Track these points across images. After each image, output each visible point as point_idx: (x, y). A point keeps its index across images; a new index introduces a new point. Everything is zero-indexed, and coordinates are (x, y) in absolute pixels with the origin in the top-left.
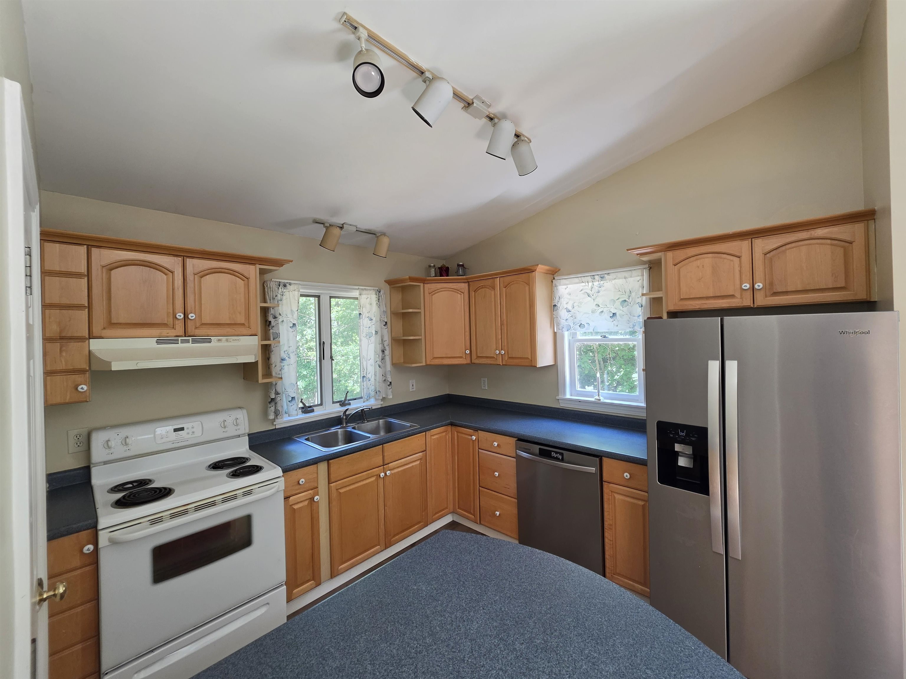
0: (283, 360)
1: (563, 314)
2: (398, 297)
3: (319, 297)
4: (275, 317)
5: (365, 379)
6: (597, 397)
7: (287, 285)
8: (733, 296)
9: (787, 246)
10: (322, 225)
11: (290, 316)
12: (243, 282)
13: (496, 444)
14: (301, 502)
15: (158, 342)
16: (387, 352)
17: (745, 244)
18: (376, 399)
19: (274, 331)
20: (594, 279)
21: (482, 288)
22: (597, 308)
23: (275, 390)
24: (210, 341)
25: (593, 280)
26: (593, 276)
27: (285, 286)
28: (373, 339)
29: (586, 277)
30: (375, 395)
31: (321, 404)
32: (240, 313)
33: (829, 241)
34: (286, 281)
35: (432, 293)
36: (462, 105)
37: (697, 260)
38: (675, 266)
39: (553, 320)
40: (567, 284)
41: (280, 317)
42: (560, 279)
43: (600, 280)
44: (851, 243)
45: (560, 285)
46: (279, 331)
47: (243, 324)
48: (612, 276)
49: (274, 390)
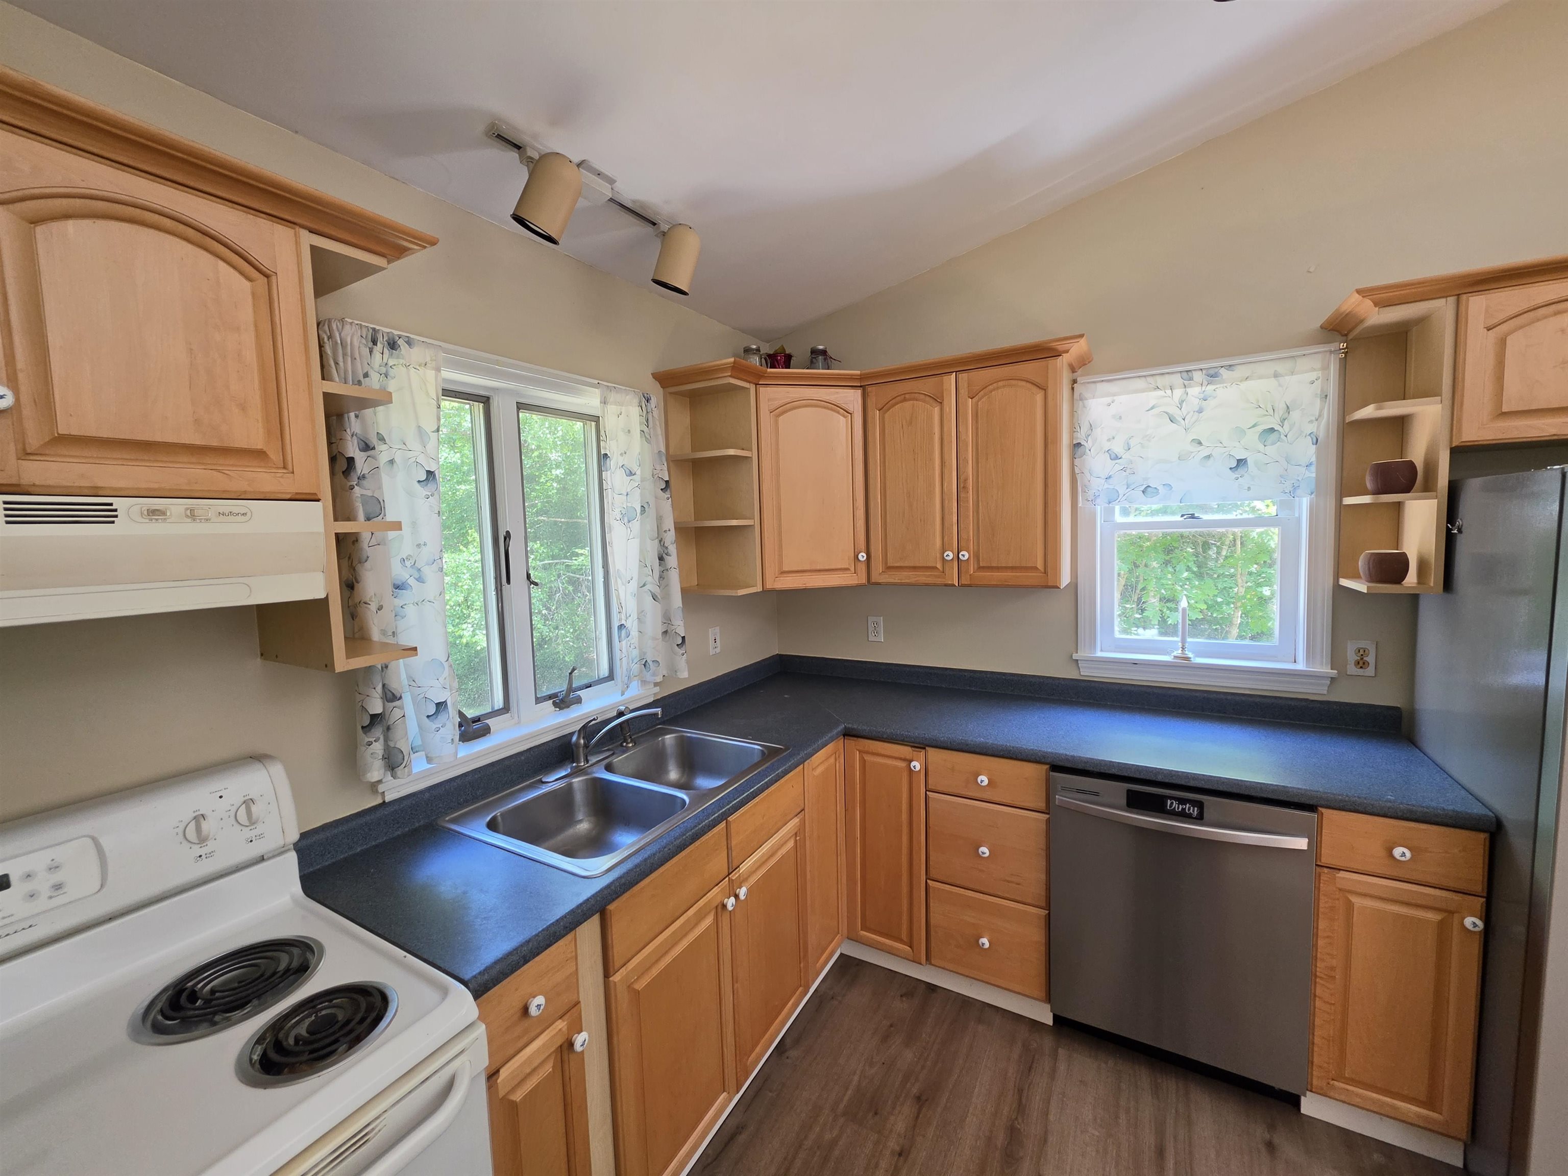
0: (399, 587)
1: (1097, 464)
2: (682, 420)
3: (486, 401)
4: (367, 447)
5: (623, 632)
6: (1178, 653)
7: (401, 342)
10: (514, 155)
11: (414, 444)
12: (247, 284)
13: (984, 780)
14: (534, 1070)
16: (672, 561)
18: (644, 682)
19: (369, 493)
20: (1191, 379)
21: (905, 400)
22: (1194, 448)
23: (384, 685)
24: (108, 515)
25: (1186, 382)
26: (1187, 371)
27: (393, 345)
28: (636, 525)
29: (1167, 376)
30: (641, 671)
31: (506, 709)
32: (243, 408)
34: (397, 331)
35: (780, 411)
38: (1488, 330)
39: (1074, 478)
40: (1114, 395)
41: (383, 447)
42: (1088, 383)
43: (1205, 383)
45: (1094, 397)
46: (383, 497)
47: (259, 455)
48: (1240, 372)
49: (379, 688)
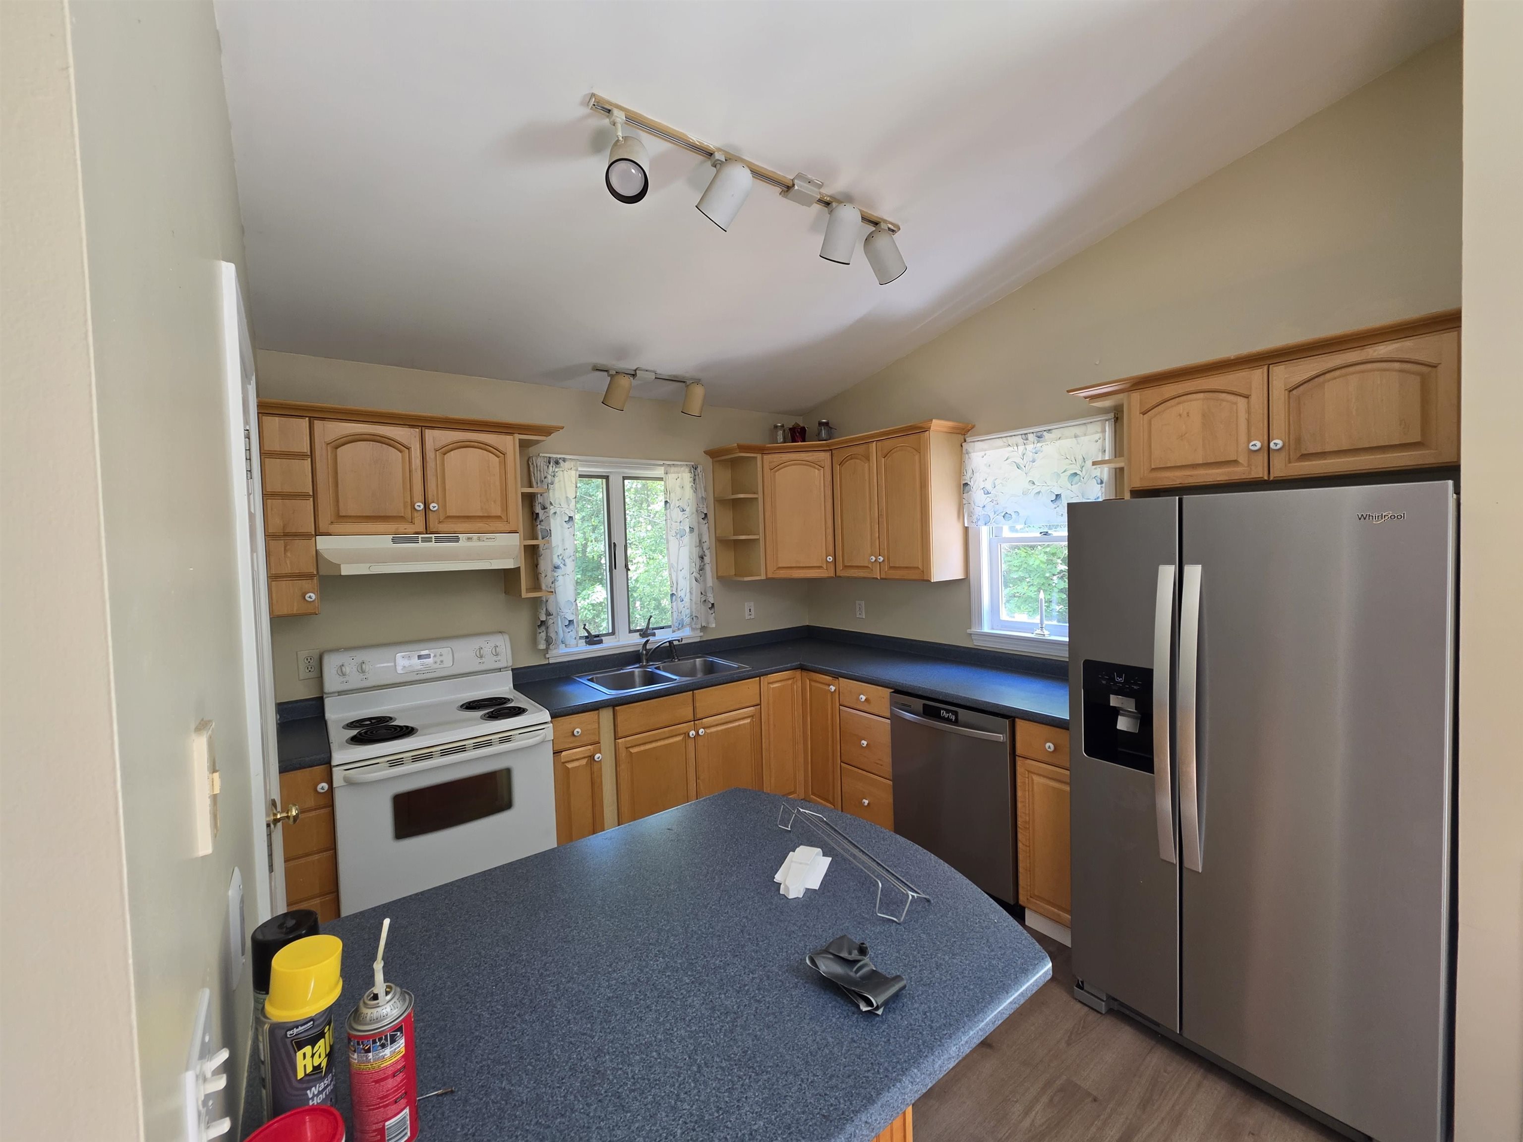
0: (557, 567)
1: (977, 496)
2: (726, 475)
3: (607, 478)
4: (544, 508)
5: (674, 597)
6: (1039, 631)
7: (560, 461)
8: (1235, 462)
9: (1328, 376)
10: (606, 373)
11: (564, 505)
12: (497, 459)
13: (863, 698)
14: (577, 760)
15: (394, 541)
16: (707, 559)
17: (1257, 376)
18: (693, 629)
19: (544, 528)
20: (1027, 439)
21: (851, 459)
22: (1031, 487)
23: (546, 609)
24: (457, 540)
25: (1025, 442)
26: (1025, 434)
27: (557, 463)
28: (687, 539)
29: (1013, 437)
30: (691, 623)
31: (613, 633)
32: (495, 502)
33: (1397, 365)
34: (559, 456)
35: (774, 469)
36: (778, 190)
37: (1179, 403)
38: (1144, 414)
39: (962, 507)
40: (986, 450)
41: (552, 507)
42: (974, 442)
43: (1036, 442)
44: (1434, 367)
45: (974, 452)
46: (550, 527)
47: (499, 517)
48: (1055, 434)
49: (545, 609)
